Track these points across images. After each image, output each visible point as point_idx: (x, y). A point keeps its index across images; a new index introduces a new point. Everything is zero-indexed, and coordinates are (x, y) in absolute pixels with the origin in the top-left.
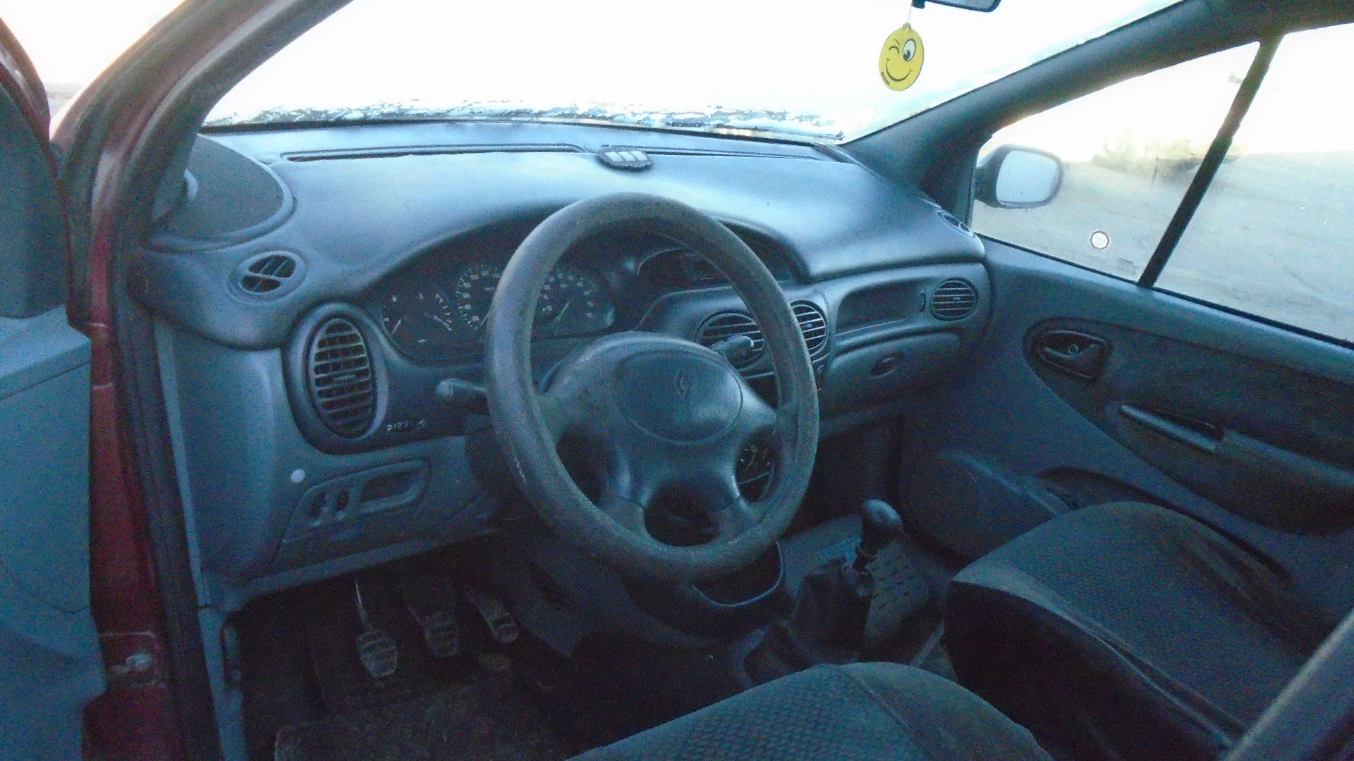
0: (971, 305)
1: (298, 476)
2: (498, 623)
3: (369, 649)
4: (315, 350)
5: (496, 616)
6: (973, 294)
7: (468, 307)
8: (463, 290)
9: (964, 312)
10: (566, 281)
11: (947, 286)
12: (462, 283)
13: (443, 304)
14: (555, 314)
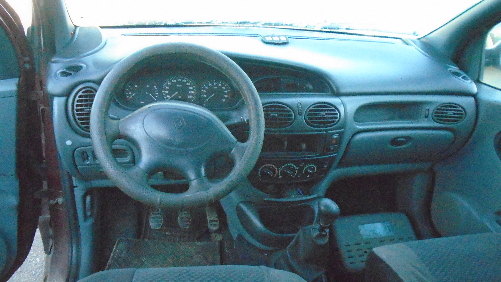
0: (461, 118)
1: (69, 143)
2: (211, 221)
3: (154, 218)
4: (77, 98)
5: (212, 219)
6: (463, 112)
7: (167, 92)
8: (167, 85)
9: (457, 121)
10: (217, 85)
11: (443, 106)
12: (167, 83)
13: (156, 90)
14: (206, 98)
